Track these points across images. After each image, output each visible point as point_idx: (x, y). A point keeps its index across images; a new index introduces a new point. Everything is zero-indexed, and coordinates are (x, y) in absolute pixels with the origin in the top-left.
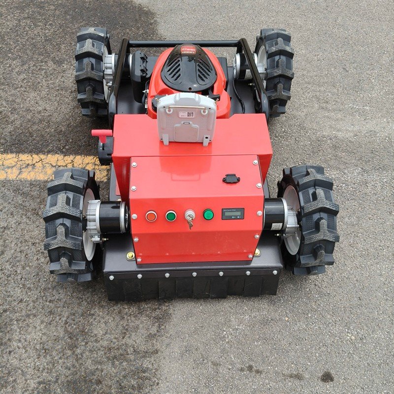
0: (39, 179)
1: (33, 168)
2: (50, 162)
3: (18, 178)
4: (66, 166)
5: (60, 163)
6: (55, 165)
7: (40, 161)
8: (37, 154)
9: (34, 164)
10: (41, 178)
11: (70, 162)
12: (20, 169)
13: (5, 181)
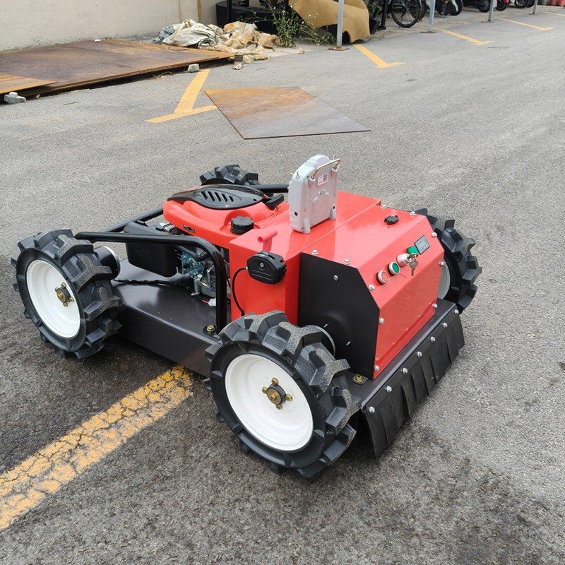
0: (110, 451)
1: (84, 448)
2: (97, 429)
3: (79, 472)
4: (123, 417)
5: (112, 419)
6: (107, 426)
7: (82, 436)
8: (65, 434)
9: (79, 445)
10: (113, 448)
11: (122, 410)
12: (68, 462)
13: (65, 488)
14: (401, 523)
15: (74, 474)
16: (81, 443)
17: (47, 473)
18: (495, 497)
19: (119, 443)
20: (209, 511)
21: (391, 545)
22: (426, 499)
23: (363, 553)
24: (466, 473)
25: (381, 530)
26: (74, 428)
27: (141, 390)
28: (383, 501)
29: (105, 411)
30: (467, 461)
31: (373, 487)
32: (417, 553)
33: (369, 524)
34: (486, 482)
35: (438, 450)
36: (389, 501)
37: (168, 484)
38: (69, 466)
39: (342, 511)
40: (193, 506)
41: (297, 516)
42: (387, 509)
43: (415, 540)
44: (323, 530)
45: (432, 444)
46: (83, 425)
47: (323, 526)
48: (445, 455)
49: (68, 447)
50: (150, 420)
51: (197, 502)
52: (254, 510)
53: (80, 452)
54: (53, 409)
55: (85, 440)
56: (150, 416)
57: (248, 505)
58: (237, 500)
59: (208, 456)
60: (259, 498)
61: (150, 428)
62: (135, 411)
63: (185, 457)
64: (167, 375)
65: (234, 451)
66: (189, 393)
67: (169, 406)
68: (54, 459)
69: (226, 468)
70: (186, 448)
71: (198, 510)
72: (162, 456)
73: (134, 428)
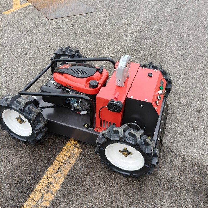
0: (62, 182)
1: (51, 184)
2: (52, 174)
3: (55, 195)
4: (60, 166)
5: (57, 168)
6: (56, 171)
7: (48, 178)
8: (41, 179)
9: (49, 183)
10: (63, 181)
11: (58, 163)
12: (48, 191)
13: (52, 203)
14: (173, 186)
15: (53, 196)
16: (49, 181)
17: (42, 198)
18: (197, 168)
19: (64, 178)
20: (109, 198)
21: (172, 195)
22: (176, 174)
23: (165, 200)
24: (185, 161)
25: (167, 190)
26: (43, 175)
27: (61, 152)
28: (164, 179)
29: (52, 165)
30: (184, 156)
31: (159, 174)
32: (182, 196)
33: (163, 189)
34: (192, 163)
35: (173, 154)
36: (165, 178)
37: (90, 191)
38: (49, 193)
39: (152, 186)
40: (103, 198)
41: (139, 192)
42: (166, 181)
43: (179, 191)
44: (150, 195)
45: (171, 152)
46: (46, 173)
47: (149, 194)
48: (176, 156)
49: (45, 185)
50: (71, 165)
51: (103, 196)
52: (124, 194)
53: (51, 185)
54: (31, 168)
55: (50, 180)
56: (70, 163)
57: (121, 192)
58: (117, 191)
59: (99, 176)
60: (124, 188)
61: (72, 169)
62: (64, 162)
63: (91, 178)
64: (68, 143)
65: (107, 171)
66: (81, 150)
67: (75, 157)
68: (42, 191)
69: (108, 179)
70: (90, 174)
71: (105, 199)
72: (82, 180)
73: (67, 170)
